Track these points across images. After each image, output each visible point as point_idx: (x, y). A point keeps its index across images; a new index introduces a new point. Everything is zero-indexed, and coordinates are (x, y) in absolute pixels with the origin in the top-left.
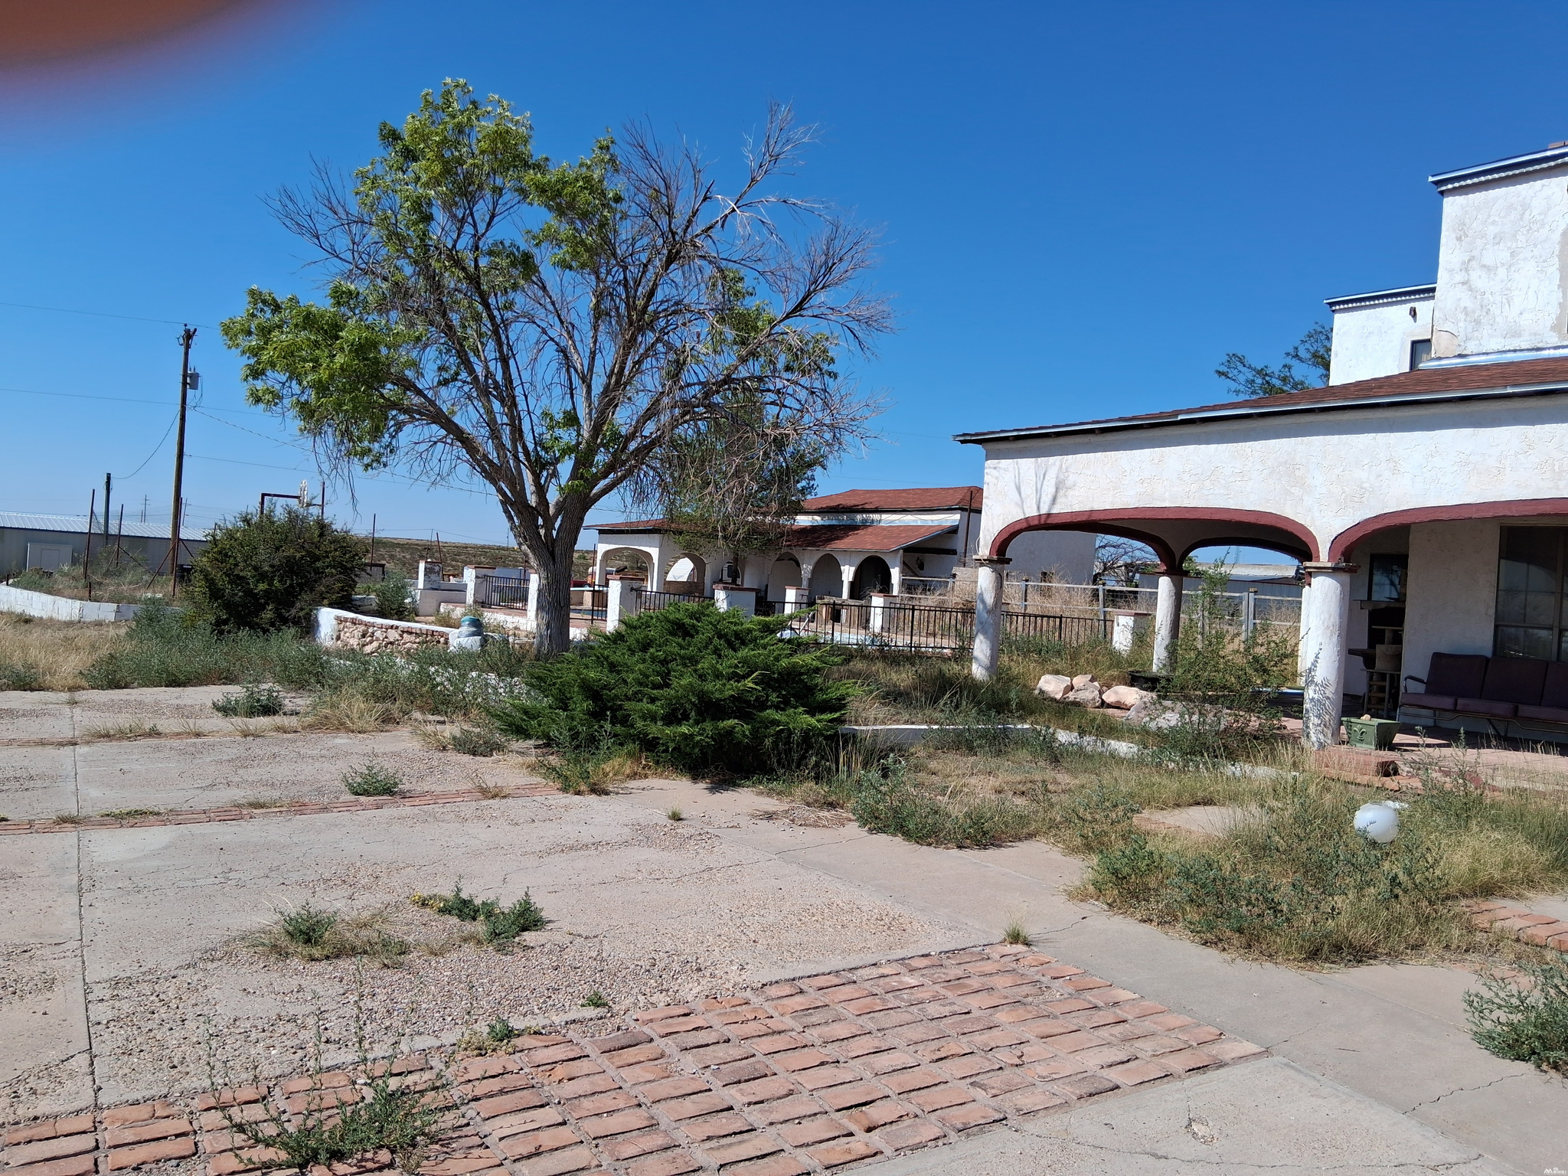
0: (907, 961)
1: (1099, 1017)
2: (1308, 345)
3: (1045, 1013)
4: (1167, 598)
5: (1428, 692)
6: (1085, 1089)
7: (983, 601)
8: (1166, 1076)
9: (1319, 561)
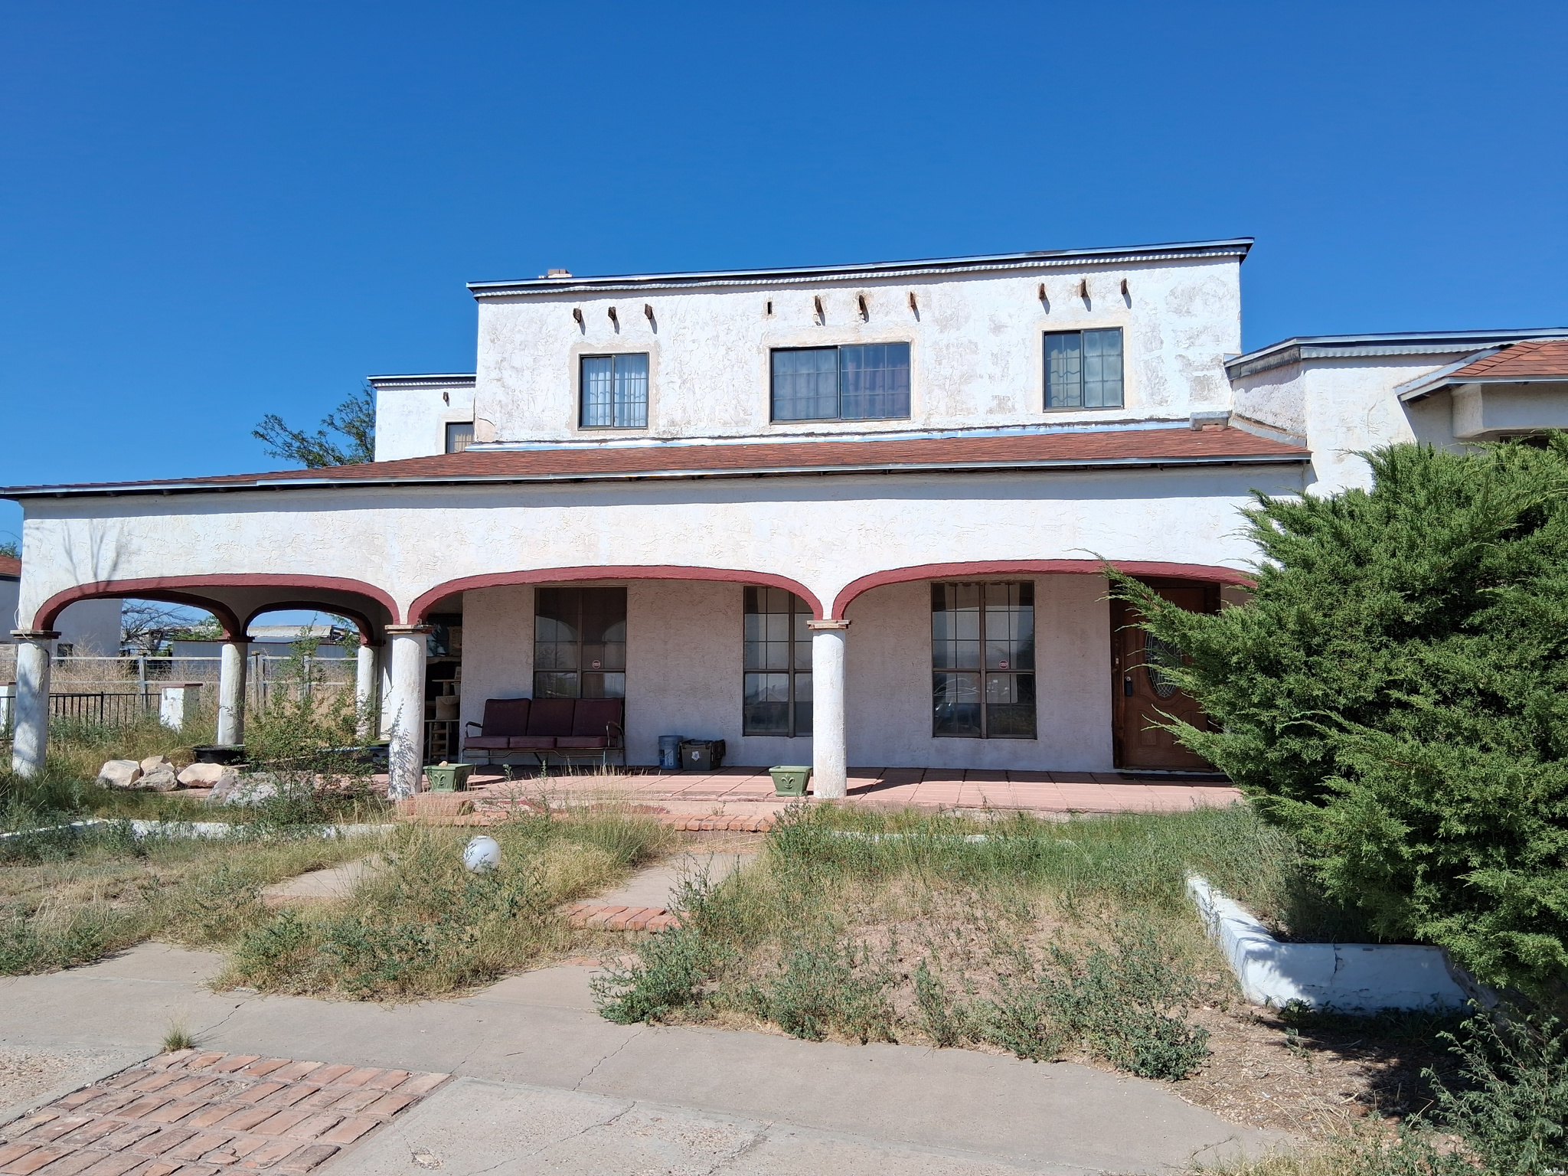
0: (61, 1102)
1: (294, 1092)
2: (343, 415)
3: (240, 1106)
4: (232, 666)
5: (484, 734)
6: (310, 1161)
7: (26, 683)
8: (377, 1124)
9: (399, 624)
